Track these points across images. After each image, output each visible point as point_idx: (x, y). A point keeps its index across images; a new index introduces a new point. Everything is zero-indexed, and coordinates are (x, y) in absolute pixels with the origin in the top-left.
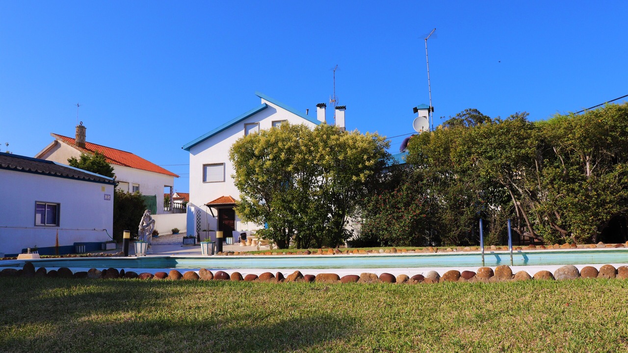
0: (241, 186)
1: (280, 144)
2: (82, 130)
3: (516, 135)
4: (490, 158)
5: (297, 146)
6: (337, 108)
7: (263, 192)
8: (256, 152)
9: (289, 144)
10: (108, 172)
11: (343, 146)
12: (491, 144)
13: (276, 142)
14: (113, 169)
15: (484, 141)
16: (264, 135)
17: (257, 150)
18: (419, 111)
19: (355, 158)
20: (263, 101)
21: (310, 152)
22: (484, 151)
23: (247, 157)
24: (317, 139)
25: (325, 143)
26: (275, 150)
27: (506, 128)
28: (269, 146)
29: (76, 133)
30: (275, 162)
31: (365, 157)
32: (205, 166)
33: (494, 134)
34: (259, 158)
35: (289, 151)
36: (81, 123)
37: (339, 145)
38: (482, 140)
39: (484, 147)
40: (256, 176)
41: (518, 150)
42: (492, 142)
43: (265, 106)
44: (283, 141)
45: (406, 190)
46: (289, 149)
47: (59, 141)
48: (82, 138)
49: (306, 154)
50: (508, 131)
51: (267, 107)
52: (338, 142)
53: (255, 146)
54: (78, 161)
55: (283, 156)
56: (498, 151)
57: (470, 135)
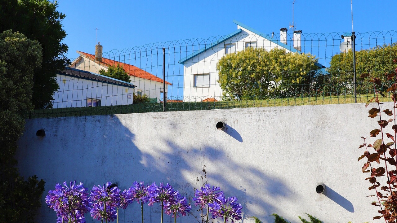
0: (223, 86)
1: (248, 61)
2: (100, 47)
3: (392, 56)
4: (377, 70)
5: (258, 62)
6: (295, 32)
7: (237, 90)
8: (233, 66)
9: (253, 61)
10: (127, 79)
11: (287, 63)
12: (378, 61)
13: (246, 59)
14: (130, 78)
15: (374, 59)
16: (238, 55)
17: (234, 64)
18: (345, 37)
19: (294, 70)
20: (239, 27)
21: (266, 65)
22: (373, 65)
23: (227, 68)
24: (271, 58)
25: (276, 60)
26: (245, 65)
27: (387, 51)
28: (241, 62)
29: (95, 51)
30: (244, 71)
31: (301, 70)
32: (195, 76)
33: (379, 55)
34: (235, 69)
35: (254, 65)
36: (99, 43)
37: (285, 62)
38: (372, 58)
39: (373, 63)
40: (233, 80)
41: (394, 65)
42: (378, 60)
43: (240, 31)
44: (250, 59)
45: (325, 90)
46: (253, 63)
47: (82, 57)
48: (100, 55)
49: (264, 67)
50: (388, 53)
51: (241, 31)
52: (285, 60)
53: (232, 61)
54: (106, 72)
55: (249, 68)
56: (381, 65)
57: (366, 55)
